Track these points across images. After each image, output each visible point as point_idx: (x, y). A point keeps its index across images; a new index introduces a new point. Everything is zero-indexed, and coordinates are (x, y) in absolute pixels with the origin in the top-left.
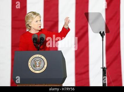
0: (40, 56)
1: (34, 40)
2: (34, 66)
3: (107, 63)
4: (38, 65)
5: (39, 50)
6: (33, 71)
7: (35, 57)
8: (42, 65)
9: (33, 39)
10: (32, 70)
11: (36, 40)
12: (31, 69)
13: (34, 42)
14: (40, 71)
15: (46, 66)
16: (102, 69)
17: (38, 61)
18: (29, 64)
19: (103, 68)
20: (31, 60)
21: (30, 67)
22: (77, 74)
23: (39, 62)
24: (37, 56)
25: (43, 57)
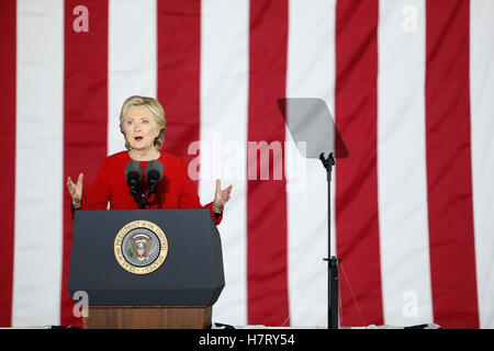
0: (148, 224)
3: (338, 246)
4: (141, 252)
5: (144, 208)
7: (132, 227)
9: (128, 175)
11: (135, 179)
13: (131, 185)
14: (149, 268)
16: (327, 262)
18: (117, 247)
19: (329, 260)
20: (122, 236)
21: (118, 256)
22: (254, 278)
23: (143, 241)
24: (141, 223)
25: (156, 228)
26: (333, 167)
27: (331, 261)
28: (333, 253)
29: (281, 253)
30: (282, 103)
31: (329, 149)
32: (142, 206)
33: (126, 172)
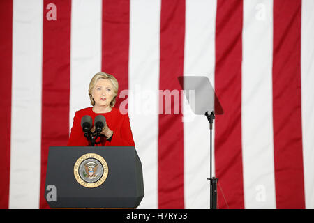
0: (95, 156)
1: (84, 127)
2: (85, 175)
3: (217, 171)
5: (94, 146)
6: (83, 184)
7: (85, 158)
8: (98, 173)
10: (80, 183)
11: (88, 127)
12: (79, 180)
13: (84, 130)
14: (96, 183)
15: (106, 175)
16: (209, 181)
17: (91, 165)
18: (76, 170)
19: (211, 179)
20: (79, 163)
21: (77, 176)
22: (162, 190)
23: (93, 167)
24: (91, 155)
25: (101, 159)
26: (214, 120)
27: (212, 180)
28: (213, 175)
29: (180, 175)
30: (181, 80)
31: (211, 109)
32: (92, 144)
33: (82, 123)
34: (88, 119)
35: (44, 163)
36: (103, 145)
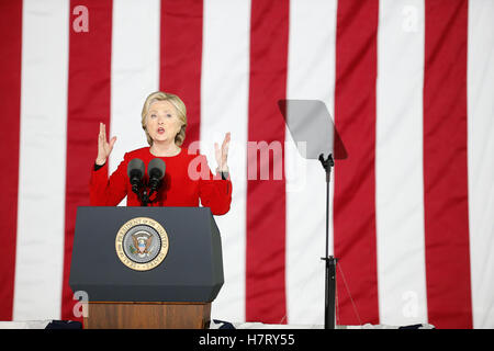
0: (149, 221)
1: (132, 176)
2: (132, 251)
4: (142, 249)
5: (146, 205)
6: (129, 264)
7: (134, 224)
8: (153, 248)
9: (131, 173)
10: (125, 263)
11: (138, 176)
12: (123, 258)
13: (133, 182)
14: (149, 264)
15: (164, 251)
16: (324, 262)
17: (142, 235)
18: (118, 244)
19: (326, 259)
20: (124, 232)
21: (119, 252)
22: (252, 275)
23: (146, 238)
24: (142, 220)
25: (157, 226)
26: (332, 169)
27: (328, 260)
28: (331, 253)
29: (279, 252)
30: (283, 105)
31: (328, 151)
32: (144, 204)
33: (129, 170)
34: (138, 164)
35: (69, 233)
36: (161, 205)
